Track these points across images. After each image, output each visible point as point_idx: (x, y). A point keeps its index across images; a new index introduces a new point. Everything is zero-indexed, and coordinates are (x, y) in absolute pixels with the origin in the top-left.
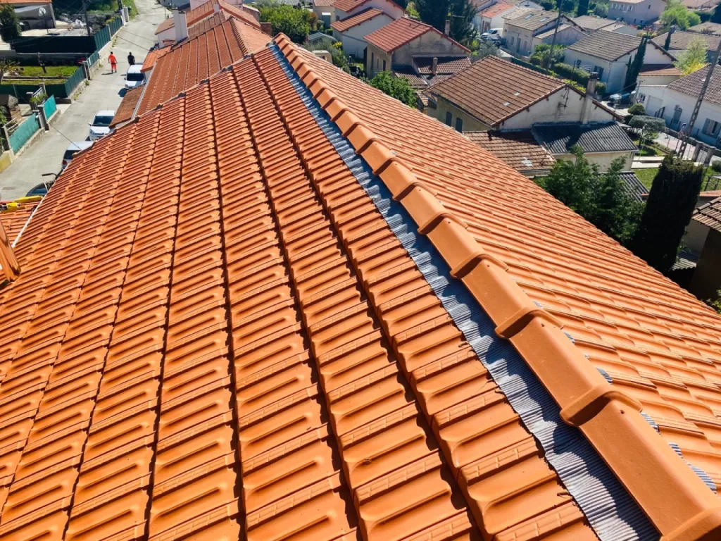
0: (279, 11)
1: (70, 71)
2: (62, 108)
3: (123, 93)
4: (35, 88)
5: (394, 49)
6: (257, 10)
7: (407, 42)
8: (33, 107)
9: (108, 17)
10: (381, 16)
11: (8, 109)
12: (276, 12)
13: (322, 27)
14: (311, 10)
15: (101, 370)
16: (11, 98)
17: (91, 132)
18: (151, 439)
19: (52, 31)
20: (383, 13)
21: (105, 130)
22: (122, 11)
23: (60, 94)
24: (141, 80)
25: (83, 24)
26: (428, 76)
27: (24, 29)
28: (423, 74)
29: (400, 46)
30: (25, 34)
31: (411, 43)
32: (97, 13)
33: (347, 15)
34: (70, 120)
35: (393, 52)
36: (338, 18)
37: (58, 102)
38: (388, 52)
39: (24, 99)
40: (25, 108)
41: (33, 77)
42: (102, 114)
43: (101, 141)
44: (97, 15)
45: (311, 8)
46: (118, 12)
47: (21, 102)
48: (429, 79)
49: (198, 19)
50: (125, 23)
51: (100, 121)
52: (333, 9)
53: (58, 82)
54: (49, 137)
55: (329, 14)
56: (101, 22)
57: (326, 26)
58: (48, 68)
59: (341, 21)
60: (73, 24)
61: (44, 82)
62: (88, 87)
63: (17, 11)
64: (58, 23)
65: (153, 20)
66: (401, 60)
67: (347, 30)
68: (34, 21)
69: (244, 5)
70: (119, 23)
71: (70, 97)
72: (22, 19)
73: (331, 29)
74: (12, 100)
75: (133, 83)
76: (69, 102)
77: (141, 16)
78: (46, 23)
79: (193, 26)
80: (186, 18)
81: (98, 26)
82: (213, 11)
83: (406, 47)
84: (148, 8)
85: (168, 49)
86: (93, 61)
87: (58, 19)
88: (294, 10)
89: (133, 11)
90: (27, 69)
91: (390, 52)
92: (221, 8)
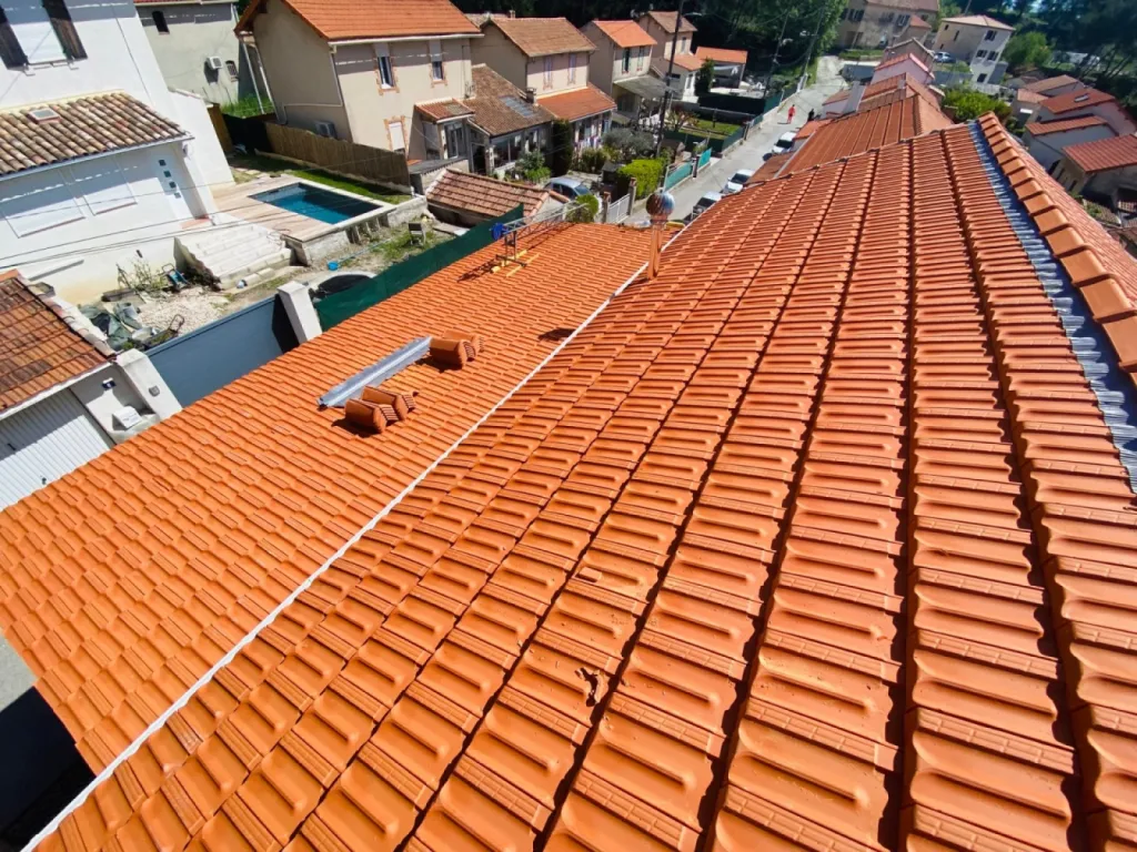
0: (968, 98)
1: (732, 129)
2: (714, 161)
3: (767, 157)
4: (700, 139)
5: (1097, 171)
6: (943, 94)
7: (1123, 166)
8: (693, 156)
9: (787, 83)
10: (1102, 128)
11: (675, 153)
12: (964, 99)
13: (1012, 125)
14: (1009, 104)
15: (640, 377)
16: (681, 144)
17: (727, 186)
18: (662, 418)
19: (735, 90)
20: (1105, 125)
21: (738, 187)
22: (802, 79)
23: (717, 148)
24: (787, 148)
25: (761, 87)
26: (1126, 214)
27: (715, 85)
28: (1122, 211)
29: (1109, 169)
30: (713, 90)
31: (1128, 168)
32: (778, 78)
33: (1053, 117)
34: (716, 172)
35: (1093, 174)
36: (1039, 119)
37: (713, 155)
38: (1087, 173)
39: (690, 148)
40: (687, 155)
41: (704, 129)
42: (742, 172)
43: (729, 196)
44: (779, 80)
45: (1010, 101)
46: (798, 79)
47: (687, 149)
48: (1127, 218)
49: (874, 95)
50: (798, 90)
51: (738, 179)
52: (1038, 108)
53: (720, 137)
54: (693, 182)
55: (1030, 112)
56: (778, 86)
57: (1019, 125)
58: (718, 124)
59: (1043, 123)
60: (754, 87)
61: (709, 136)
62: (742, 147)
63: (716, 68)
64: (742, 83)
65: (826, 91)
66: (1100, 186)
67: (1044, 134)
68: (724, 80)
69: (932, 87)
70: (794, 89)
71: (724, 152)
72: (716, 76)
73: (1024, 130)
74: (681, 146)
75: (779, 150)
76: (720, 156)
77: (817, 85)
78: (733, 83)
79: (866, 100)
80: (864, 90)
81: (775, 90)
82: (896, 87)
83: (1117, 172)
84: (828, 78)
85: (827, 122)
86: (756, 123)
87: (744, 80)
88: (989, 100)
89: (811, 80)
90: (703, 123)
91: (1090, 172)
92: (906, 84)
